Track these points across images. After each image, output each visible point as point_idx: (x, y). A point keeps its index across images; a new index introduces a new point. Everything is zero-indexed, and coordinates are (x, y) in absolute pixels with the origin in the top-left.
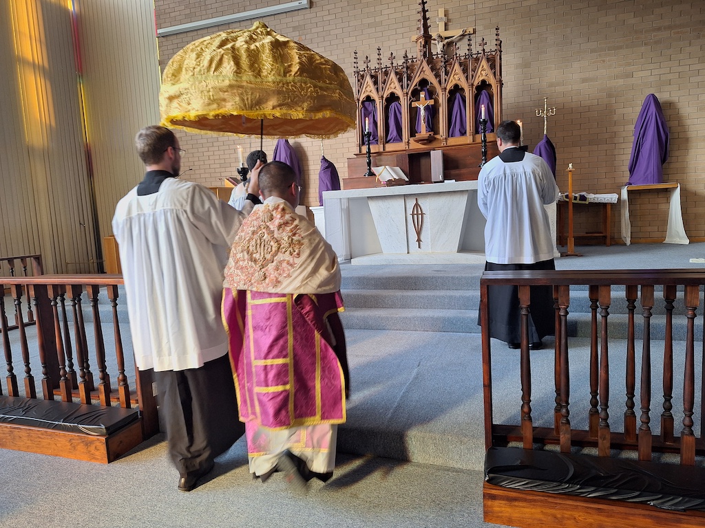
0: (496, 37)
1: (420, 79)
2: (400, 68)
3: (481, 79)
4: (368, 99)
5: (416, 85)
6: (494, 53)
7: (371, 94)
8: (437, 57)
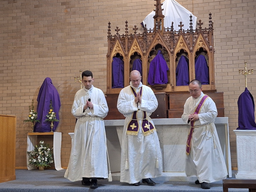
0: (209, 20)
1: (155, 44)
2: (141, 36)
3: (199, 47)
4: (118, 55)
5: (153, 48)
6: (208, 30)
7: (120, 52)
8: (168, 31)
